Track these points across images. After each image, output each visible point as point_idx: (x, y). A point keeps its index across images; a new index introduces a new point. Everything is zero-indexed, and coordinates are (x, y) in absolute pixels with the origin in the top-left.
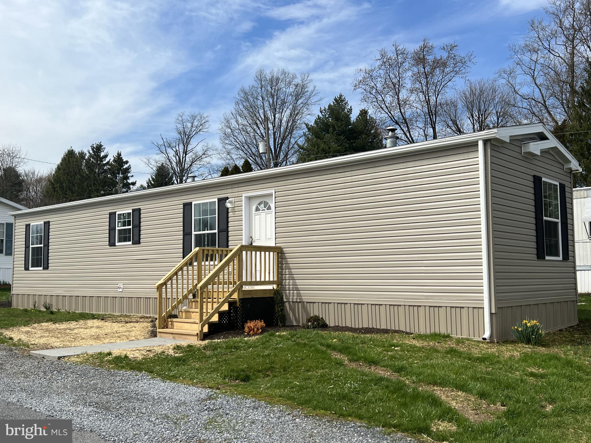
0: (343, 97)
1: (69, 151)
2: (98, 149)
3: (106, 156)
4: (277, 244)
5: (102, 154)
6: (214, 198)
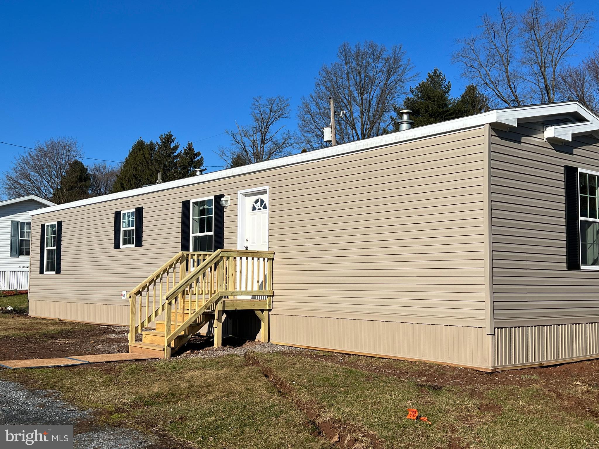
0: (439, 71)
1: (138, 143)
2: (168, 140)
3: (176, 148)
4: (269, 249)
5: (172, 145)
6: (211, 195)
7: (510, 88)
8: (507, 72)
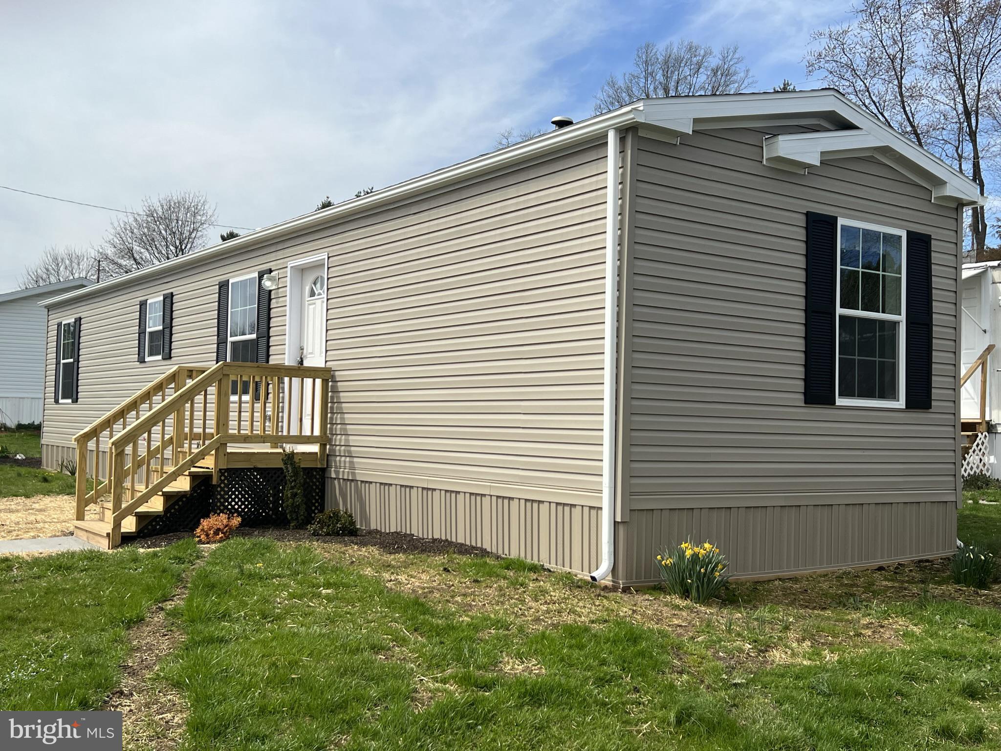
4: (328, 363)
6: (254, 271)
7: (905, 111)
8: (900, 87)
